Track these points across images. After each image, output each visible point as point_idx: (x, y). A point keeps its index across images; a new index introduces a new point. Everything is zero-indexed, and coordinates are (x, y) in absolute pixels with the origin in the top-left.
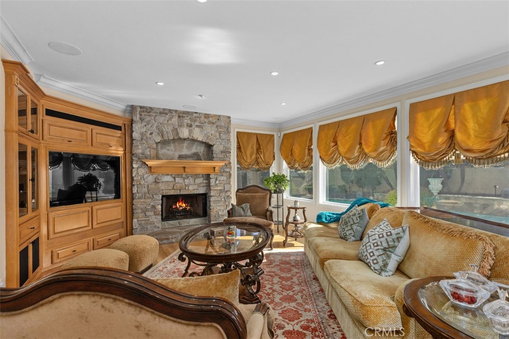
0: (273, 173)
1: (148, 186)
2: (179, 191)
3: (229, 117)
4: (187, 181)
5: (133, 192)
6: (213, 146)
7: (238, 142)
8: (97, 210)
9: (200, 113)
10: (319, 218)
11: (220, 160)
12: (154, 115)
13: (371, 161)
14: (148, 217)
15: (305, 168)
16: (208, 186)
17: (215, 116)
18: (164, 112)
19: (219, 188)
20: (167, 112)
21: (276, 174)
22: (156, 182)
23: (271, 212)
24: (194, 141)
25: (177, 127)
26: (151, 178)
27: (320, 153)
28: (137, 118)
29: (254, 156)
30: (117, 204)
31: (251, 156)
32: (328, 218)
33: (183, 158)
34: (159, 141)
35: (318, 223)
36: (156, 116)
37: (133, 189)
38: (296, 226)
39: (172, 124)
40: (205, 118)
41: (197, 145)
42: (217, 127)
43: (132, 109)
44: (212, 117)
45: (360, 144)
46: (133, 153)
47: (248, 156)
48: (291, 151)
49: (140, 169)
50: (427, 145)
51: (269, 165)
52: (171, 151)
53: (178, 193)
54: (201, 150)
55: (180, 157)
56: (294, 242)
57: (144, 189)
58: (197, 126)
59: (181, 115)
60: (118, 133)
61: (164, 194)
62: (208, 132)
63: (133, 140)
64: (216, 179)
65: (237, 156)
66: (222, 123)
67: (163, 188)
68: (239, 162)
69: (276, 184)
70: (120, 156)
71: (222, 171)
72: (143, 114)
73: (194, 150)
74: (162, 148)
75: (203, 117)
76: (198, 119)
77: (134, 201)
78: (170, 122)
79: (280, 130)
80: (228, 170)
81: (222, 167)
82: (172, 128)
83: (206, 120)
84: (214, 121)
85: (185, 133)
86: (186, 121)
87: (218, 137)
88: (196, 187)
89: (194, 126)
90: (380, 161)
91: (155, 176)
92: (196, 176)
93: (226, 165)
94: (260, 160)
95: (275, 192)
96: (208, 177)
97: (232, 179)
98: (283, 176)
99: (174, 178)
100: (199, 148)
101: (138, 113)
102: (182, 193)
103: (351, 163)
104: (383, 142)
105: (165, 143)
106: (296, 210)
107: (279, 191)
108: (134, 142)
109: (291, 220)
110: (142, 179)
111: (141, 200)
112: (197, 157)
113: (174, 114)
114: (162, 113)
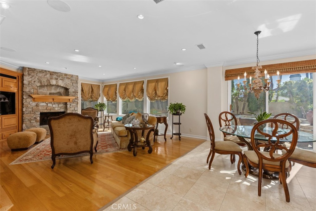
0: (99, 103)
1: (32, 108)
2: (49, 110)
3: (78, 76)
4: (54, 106)
5: (24, 111)
6: (69, 89)
7: (82, 88)
8: (5, 119)
9: (62, 73)
10: (117, 119)
11: (72, 96)
12: (37, 72)
13: (137, 98)
14: (32, 123)
15: (114, 101)
16: (66, 108)
17: (70, 75)
18: (42, 71)
19: (72, 109)
20: (44, 71)
21: (101, 103)
22: (37, 106)
23: (98, 118)
24: (58, 86)
25: (49, 79)
26: (34, 104)
27: (119, 94)
28: (26, 73)
29: (90, 95)
30: (14, 116)
31: (88, 95)
32: (120, 119)
33: (52, 94)
34: (39, 85)
35: (117, 121)
36: (37, 73)
37: (23, 109)
38: (109, 123)
39: (47, 77)
40: (65, 75)
41: (60, 88)
42: (71, 80)
43: (23, 69)
44: (68, 75)
45: (133, 92)
46: (24, 91)
47: (87, 94)
48: (108, 93)
49: (28, 99)
50: (151, 94)
51: (97, 99)
52: (45, 91)
53: (49, 111)
54: (62, 91)
55: (50, 94)
56: (108, 130)
57: (30, 109)
58: (60, 79)
59: (52, 73)
60: (14, 80)
61: (41, 112)
62: (66, 83)
63: (24, 84)
64: (70, 105)
65: (81, 94)
66: (74, 79)
67: (40, 109)
68: (82, 97)
69: (100, 107)
70: (15, 92)
71: (74, 101)
72: (30, 72)
73: (58, 90)
74: (40, 89)
75: (64, 75)
76: (61, 76)
77: (24, 115)
78: (45, 76)
79: (103, 83)
80: (77, 101)
81: (73, 99)
82: (46, 80)
83: (65, 77)
84: (70, 77)
85: (54, 82)
86: (54, 76)
87: (72, 85)
88: (59, 108)
90: (139, 99)
91: (36, 103)
92: (59, 103)
93: (76, 98)
94: (93, 96)
95: (100, 111)
96: (66, 104)
97: (79, 105)
98: (104, 104)
99: (47, 104)
100: (61, 90)
101: (27, 71)
102: (51, 111)
103: (130, 99)
104: (139, 92)
105: (42, 86)
106: (109, 117)
107: (102, 110)
108: (24, 85)
109: (106, 121)
110: (29, 104)
111: (28, 115)
112: (60, 94)
113: (48, 72)
114: (40, 72)
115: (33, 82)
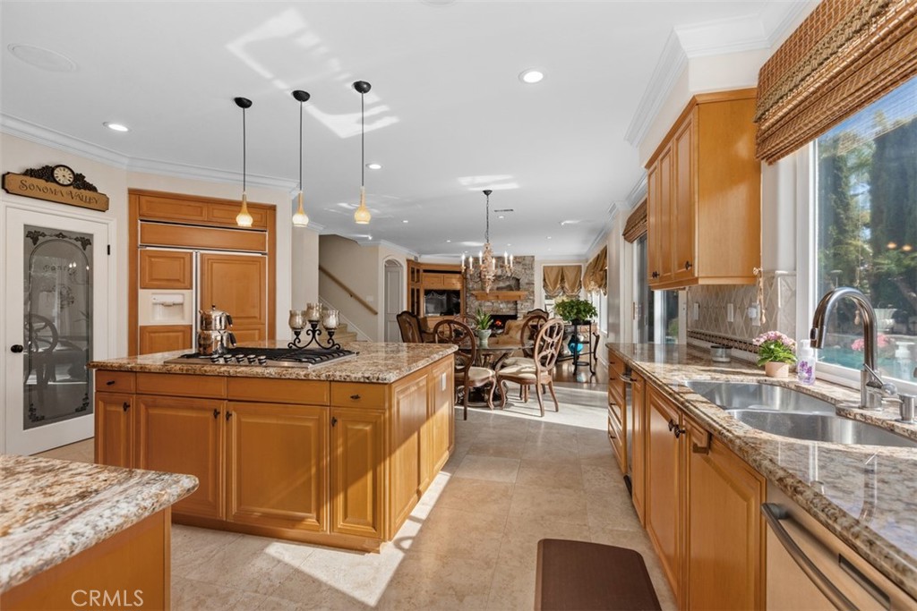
1: (475, 309)
3: (533, 257)
4: (501, 306)
5: (467, 310)
6: (520, 279)
7: (544, 274)
11: (524, 290)
16: (516, 309)
17: (521, 257)
19: (524, 311)
22: (480, 306)
24: (506, 277)
26: (477, 303)
31: (556, 286)
33: (500, 289)
41: (509, 280)
42: (523, 265)
44: (518, 258)
46: (467, 287)
47: (553, 286)
49: (471, 298)
51: (575, 294)
53: (495, 314)
54: (512, 283)
55: (498, 289)
57: (473, 310)
60: (458, 276)
62: (516, 270)
65: (544, 286)
66: (527, 262)
68: (546, 292)
70: (460, 289)
71: (527, 299)
73: (508, 283)
79: (587, 261)
80: (532, 297)
81: (526, 296)
83: (514, 261)
84: (521, 261)
85: (499, 272)
87: (524, 272)
88: (508, 310)
91: (479, 301)
92: (508, 302)
93: (529, 294)
94: (565, 289)
96: (516, 303)
97: (535, 304)
99: (493, 304)
102: (499, 314)
108: (468, 280)
110: (472, 304)
112: (510, 288)
115: (475, 275)
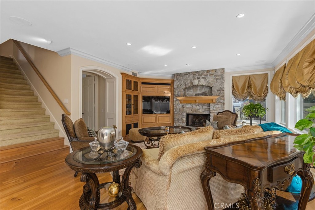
1: (180, 109)
2: (194, 112)
3: (223, 69)
4: (198, 107)
5: (174, 111)
6: (212, 87)
7: (233, 83)
8: (159, 117)
9: (204, 71)
11: (216, 95)
12: (182, 76)
14: (179, 123)
16: (209, 110)
17: (213, 70)
18: (186, 74)
19: (216, 112)
20: (188, 74)
22: (183, 107)
24: (202, 86)
25: (192, 80)
26: (181, 105)
28: (175, 79)
30: (167, 116)
33: (198, 95)
39: (190, 79)
40: (207, 72)
42: (215, 76)
43: (174, 75)
44: (211, 71)
46: (174, 94)
47: (241, 91)
49: (176, 101)
52: (192, 92)
54: (207, 90)
55: (196, 95)
57: (178, 110)
58: (202, 78)
59: (194, 73)
61: (188, 113)
62: (209, 80)
63: (174, 89)
66: (219, 74)
70: (169, 96)
71: (217, 102)
72: (178, 77)
73: (203, 91)
74: (187, 91)
75: (206, 73)
76: (203, 74)
77: (175, 115)
78: (189, 78)
79: (274, 69)
82: (190, 81)
83: (208, 74)
84: (213, 73)
85: (196, 82)
86: (196, 76)
87: (215, 82)
88: (203, 110)
89: (201, 78)
92: (203, 105)
96: (209, 105)
99: (192, 105)
100: (206, 89)
101: (176, 77)
105: (189, 88)
110: (177, 106)
111: (177, 115)
113: (191, 74)
114: (185, 75)
115: (180, 86)
